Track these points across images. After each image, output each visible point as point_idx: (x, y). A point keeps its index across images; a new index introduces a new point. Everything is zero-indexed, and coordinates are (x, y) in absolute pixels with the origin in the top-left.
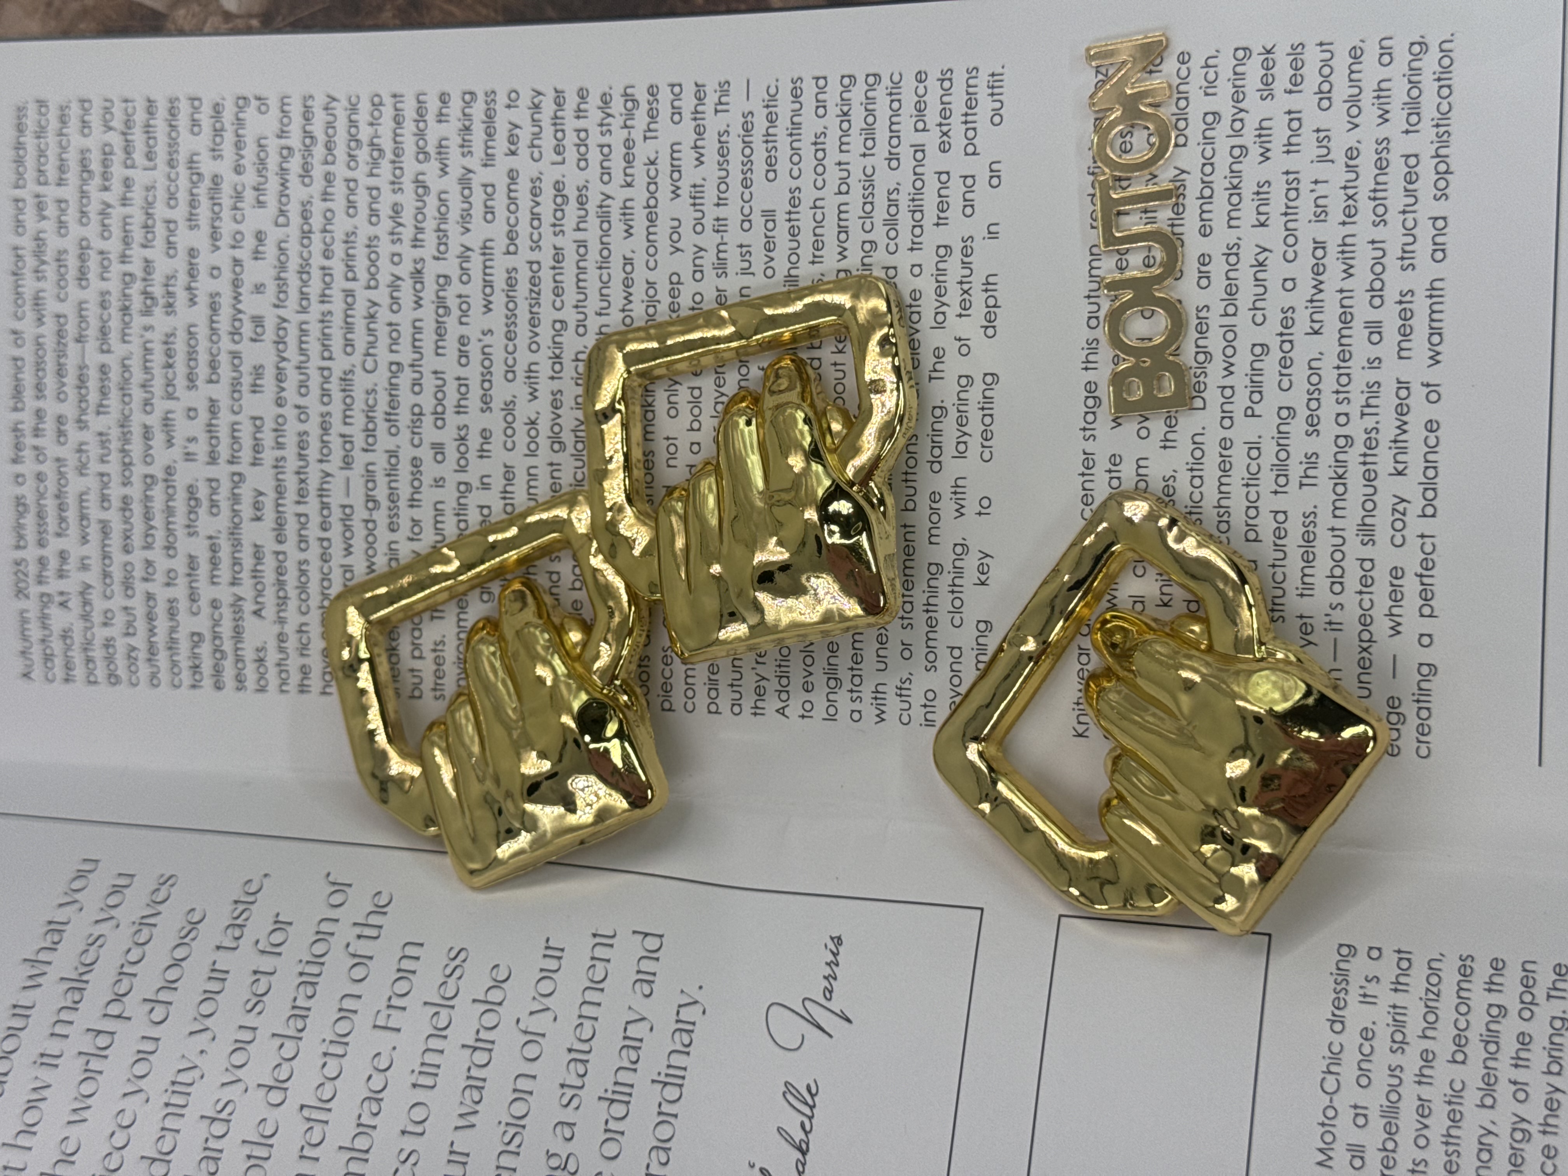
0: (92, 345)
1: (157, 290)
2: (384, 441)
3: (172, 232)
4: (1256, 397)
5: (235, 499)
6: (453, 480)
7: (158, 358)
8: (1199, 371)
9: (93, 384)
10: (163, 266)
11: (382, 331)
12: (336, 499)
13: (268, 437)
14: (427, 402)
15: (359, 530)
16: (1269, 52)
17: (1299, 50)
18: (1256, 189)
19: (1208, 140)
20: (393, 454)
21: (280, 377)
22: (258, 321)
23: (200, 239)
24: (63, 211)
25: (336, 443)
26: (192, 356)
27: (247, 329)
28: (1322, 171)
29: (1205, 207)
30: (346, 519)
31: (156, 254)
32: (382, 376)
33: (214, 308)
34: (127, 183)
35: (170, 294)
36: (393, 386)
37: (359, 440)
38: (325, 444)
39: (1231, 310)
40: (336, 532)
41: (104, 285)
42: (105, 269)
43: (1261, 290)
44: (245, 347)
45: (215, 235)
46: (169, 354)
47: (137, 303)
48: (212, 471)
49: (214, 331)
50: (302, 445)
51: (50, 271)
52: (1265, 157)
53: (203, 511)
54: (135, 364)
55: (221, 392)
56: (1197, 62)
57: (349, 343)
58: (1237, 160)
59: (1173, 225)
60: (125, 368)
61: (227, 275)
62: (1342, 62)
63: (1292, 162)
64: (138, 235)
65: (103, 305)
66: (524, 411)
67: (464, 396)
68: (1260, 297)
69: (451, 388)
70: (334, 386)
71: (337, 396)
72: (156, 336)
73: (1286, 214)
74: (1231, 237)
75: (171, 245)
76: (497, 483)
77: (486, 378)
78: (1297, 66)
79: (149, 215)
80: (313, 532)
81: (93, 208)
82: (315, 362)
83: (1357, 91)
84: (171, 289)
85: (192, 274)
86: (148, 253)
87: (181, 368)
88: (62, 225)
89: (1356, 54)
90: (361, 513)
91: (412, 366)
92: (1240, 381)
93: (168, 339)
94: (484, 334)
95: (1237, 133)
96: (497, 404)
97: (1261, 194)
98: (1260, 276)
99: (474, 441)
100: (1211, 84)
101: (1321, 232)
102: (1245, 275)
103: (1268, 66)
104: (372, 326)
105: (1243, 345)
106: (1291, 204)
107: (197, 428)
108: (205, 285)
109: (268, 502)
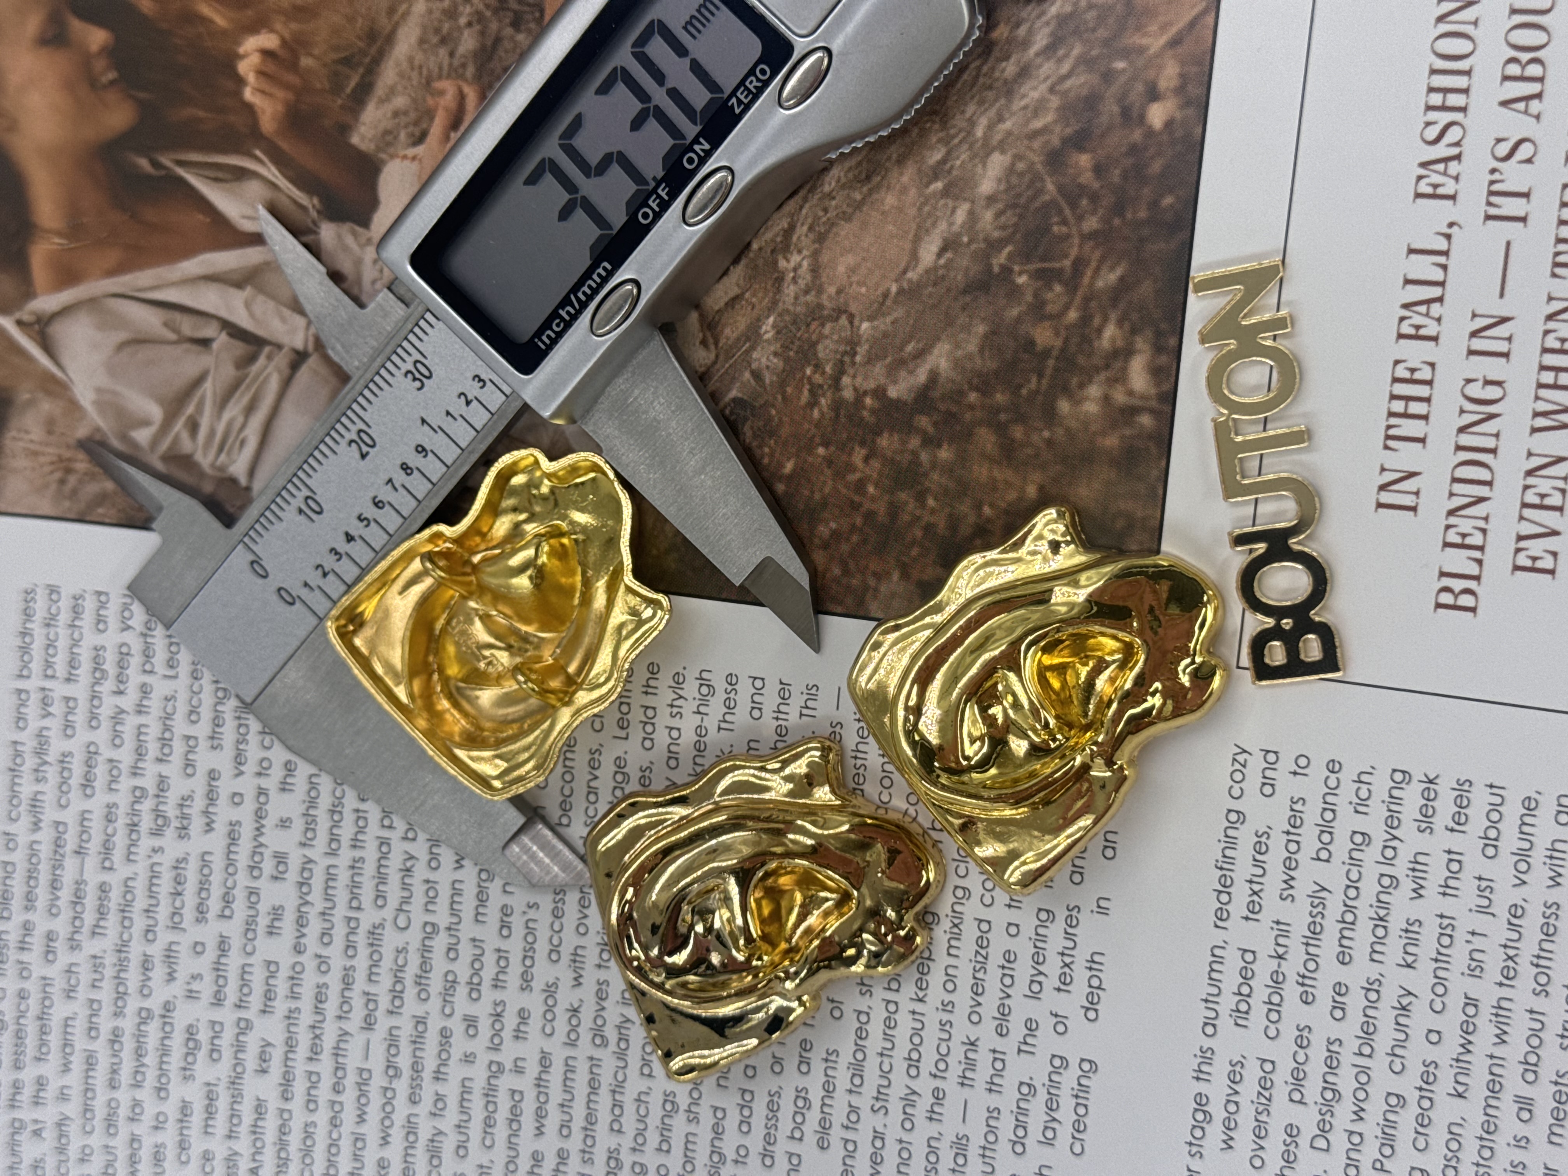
0: (92, 862)
1: (171, 810)
2: (411, 1007)
3: (191, 750)
4: (1387, 1151)
5: (239, 1047)
6: (483, 1058)
7: (165, 885)
8: (1324, 1109)
9: (90, 901)
10: (178, 787)
11: (419, 890)
12: (353, 1060)
13: (282, 986)
14: (463, 971)
15: (376, 1099)
16: (1431, 782)
17: (1466, 787)
18: (1404, 926)
19: (1355, 862)
20: (420, 1021)
21: (301, 922)
22: (281, 858)
23: (223, 761)
24: (70, 711)
25: (358, 1002)
26: (203, 886)
27: (268, 866)
28: (1481, 923)
29: (1346, 933)
30: (362, 1086)
31: (173, 769)
32: (414, 937)
33: (233, 838)
34: (145, 690)
35: (184, 817)
36: (425, 950)
37: (384, 1002)
38: (345, 1001)
39: (1366, 1050)
40: (349, 1097)
41: (111, 798)
42: (114, 780)
43: (1402, 1036)
44: (263, 884)
45: (239, 759)
46: (178, 881)
47: (146, 822)
48: (218, 1015)
49: (230, 863)
50: (320, 999)
51: (52, 773)
52: (1418, 893)
53: (202, 1055)
54: (140, 886)
55: (234, 929)
56: (1347, 775)
57: (380, 896)
58: (1385, 889)
59: (1307, 944)
60: (128, 890)
61: (249, 806)
62: (1513, 811)
63: (1448, 906)
64: (153, 749)
65: (109, 819)
66: (566, 997)
67: (503, 971)
68: (1401, 1044)
69: (489, 959)
70: (361, 939)
71: (363, 951)
72: (166, 860)
73: (1436, 960)
74: (1373, 972)
75: (189, 764)
76: (532, 1069)
77: (529, 953)
78: (1462, 803)
79: (167, 728)
80: (324, 1093)
81: (105, 711)
82: (341, 911)
83: (1527, 845)
84: (186, 811)
85: (211, 797)
86: (164, 769)
87: (190, 899)
88: (68, 726)
89: (1530, 806)
90: (378, 1081)
91: (449, 929)
92: (1371, 1128)
93: (179, 865)
94: (530, 907)
95: (1389, 862)
96: (538, 984)
97: (1410, 931)
98: (1402, 1020)
99: (510, 1021)
100: (1363, 802)
101: (1475, 988)
102: (1385, 1017)
103: (1429, 797)
104: (407, 881)
105: (1377, 1092)
106: (1443, 951)
107: (204, 964)
108: (224, 813)
109: (277, 1055)
